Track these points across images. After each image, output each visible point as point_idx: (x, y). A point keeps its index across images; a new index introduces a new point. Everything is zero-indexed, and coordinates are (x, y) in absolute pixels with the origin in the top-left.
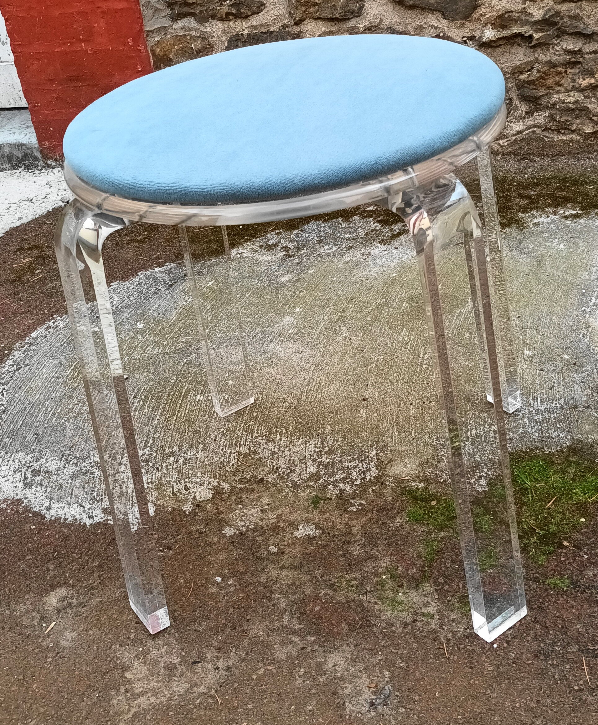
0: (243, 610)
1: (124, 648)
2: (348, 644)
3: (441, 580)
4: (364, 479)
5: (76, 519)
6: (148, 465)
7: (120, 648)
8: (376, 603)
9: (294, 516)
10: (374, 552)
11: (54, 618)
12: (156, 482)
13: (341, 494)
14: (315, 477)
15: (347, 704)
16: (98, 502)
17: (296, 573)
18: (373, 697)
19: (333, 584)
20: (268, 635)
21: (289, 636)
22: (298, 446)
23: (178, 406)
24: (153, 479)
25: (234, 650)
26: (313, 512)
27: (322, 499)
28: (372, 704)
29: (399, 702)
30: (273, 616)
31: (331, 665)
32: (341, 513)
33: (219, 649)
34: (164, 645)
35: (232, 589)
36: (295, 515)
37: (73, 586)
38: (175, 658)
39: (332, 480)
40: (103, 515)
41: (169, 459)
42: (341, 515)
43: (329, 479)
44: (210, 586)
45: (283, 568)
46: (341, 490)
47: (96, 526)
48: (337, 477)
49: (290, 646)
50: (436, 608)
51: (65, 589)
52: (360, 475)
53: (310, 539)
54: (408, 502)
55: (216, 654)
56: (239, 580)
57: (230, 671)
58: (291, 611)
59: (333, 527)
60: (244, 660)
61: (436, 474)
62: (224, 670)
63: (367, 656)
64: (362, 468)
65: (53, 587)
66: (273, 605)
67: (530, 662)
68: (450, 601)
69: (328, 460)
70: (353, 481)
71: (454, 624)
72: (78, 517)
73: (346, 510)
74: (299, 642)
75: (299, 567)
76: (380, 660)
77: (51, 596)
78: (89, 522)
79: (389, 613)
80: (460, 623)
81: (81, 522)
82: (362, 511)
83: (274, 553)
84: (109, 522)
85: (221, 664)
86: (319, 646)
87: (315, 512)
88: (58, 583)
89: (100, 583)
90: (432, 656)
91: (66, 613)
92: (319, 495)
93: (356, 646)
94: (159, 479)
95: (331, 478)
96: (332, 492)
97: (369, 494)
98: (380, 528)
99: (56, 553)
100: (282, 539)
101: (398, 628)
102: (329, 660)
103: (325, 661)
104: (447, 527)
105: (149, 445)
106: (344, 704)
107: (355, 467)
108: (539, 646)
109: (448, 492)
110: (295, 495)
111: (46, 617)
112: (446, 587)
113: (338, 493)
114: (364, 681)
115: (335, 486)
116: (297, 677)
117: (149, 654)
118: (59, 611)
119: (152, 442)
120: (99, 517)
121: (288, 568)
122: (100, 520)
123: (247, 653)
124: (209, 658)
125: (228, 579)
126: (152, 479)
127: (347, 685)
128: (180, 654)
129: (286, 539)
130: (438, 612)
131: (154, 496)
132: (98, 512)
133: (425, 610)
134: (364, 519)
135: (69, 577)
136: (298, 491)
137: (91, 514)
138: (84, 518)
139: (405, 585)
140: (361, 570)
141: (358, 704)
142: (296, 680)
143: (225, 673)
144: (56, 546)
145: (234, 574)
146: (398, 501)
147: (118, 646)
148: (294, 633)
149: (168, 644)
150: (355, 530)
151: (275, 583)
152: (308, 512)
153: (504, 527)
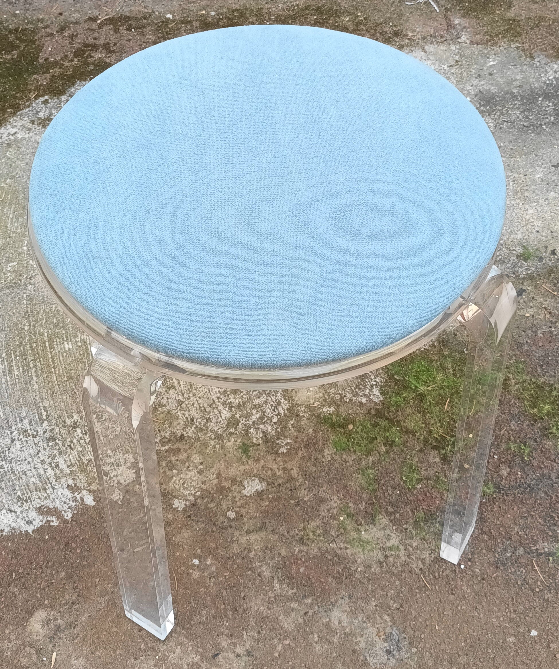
0: (234, 589)
1: (139, 661)
2: (342, 598)
3: (390, 509)
4: (279, 414)
5: (14, 529)
6: (56, 444)
7: (136, 662)
8: (346, 548)
9: (233, 472)
10: (322, 494)
11: (50, 646)
12: (76, 463)
13: (265, 436)
14: (233, 422)
15: (368, 658)
16: (26, 501)
17: (263, 534)
18: (386, 644)
19: (302, 539)
20: (269, 609)
21: (288, 604)
22: (201, 389)
23: (50, 360)
24: (73, 461)
25: (245, 632)
26: (248, 463)
27: (251, 446)
28: (388, 652)
29: (409, 643)
30: (264, 587)
31: (337, 623)
32: (273, 458)
33: (231, 635)
34: (176, 646)
35: (213, 569)
36: (232, 470)
37: (52, 607)
38: (194, 656)
39: (251, 423)
40: (41, 517)
41: (76, 431)
42: (275, 460)
43: (248, 422)
44: (191, 571)
45: (248, 532)
46: (264, 432)
47: (39, 530)
48: (254, 418)
49: (293, 614)
50: (398, 539)
51: (43, 610)
52: (274, 410)
53: (260, 494)
54: (328, 431)
55: (230, 641)
56: (215, 558)
57: (252, 656)
58: (278, 577)
59: (274, 474)
60: (259, 640)
61: (340, 394)
62: (246, 655)
63: (363, 605)
64: (272, 403)
65: (30, 613)
66: (259, 576)
67: (495, 575)
68: (406, 529)
69: (237, 401)
70: (270, 419)
71: (419, 551)
72: (13, 525)
73: (277, 453)
74: (299, 608)
75: (263, 527)
76: (376, 606)
77: (32, 623)
78: (30, 529)
79: (361, 555)
80: (423, 549)
81: (21, 532)
82: (292, 451)
83: (234, 519)
84: (52, 524)
85: (239, 650)
86: (318, 607)
87: (250, 463)
88: (33, 608)
89: (78, 596)
90: (417, 591)
91: (59, 638)
92: (246, 442)
93: (350, 597)
94: (78, 459)
95: (248, 420)
96: (256, 437)
97: (290, 430)
98: (314, 465)
99: (14, 574)
100: (234, 501)
101: (376, 568)
102: (333, 618)
103: (330, 620)
104: (373, 451)
105: (44, 417)
106: (366, 659)
107: (266, 402)
108: (495, 557)
109: (358, 411)
110: (223, 447)
111: (41, 649)
112: (398, 515)
113: (261, 435)
114: (371, 631)
115: (256, 428)
116: (314, 644)
117: (167, 660)
118: (51, 639)
119: (45, 413)
120: (38, 521)
121: (253, 531)
122: (41, 524)
123: (259, 633)
124: (226, 646)
125: (205, 560)
126: (70, 461)
127: (359, 639)
128: (198, 651)
129: (237, 499)
130: (401, 542)
131: (82, 481)
132: (33, 515)
133: (389, 544)
134: (297, 459)
135: (41, 597)
136: (223, 441)
137: (27, 519)
138: (23, 525)
139: (363, 522)
140: (319, 515)
141: (377, 655)
142: (315, 648)
143: (247, 658)
144: (9, 566)
145: (209, 552)
146: (319, 432)
147: (133, 660)
148: (291, 600)
149: (181, 644)
150: (294, 472)
151: (250, 551)
152: (243, 463)
153: (411, 436)
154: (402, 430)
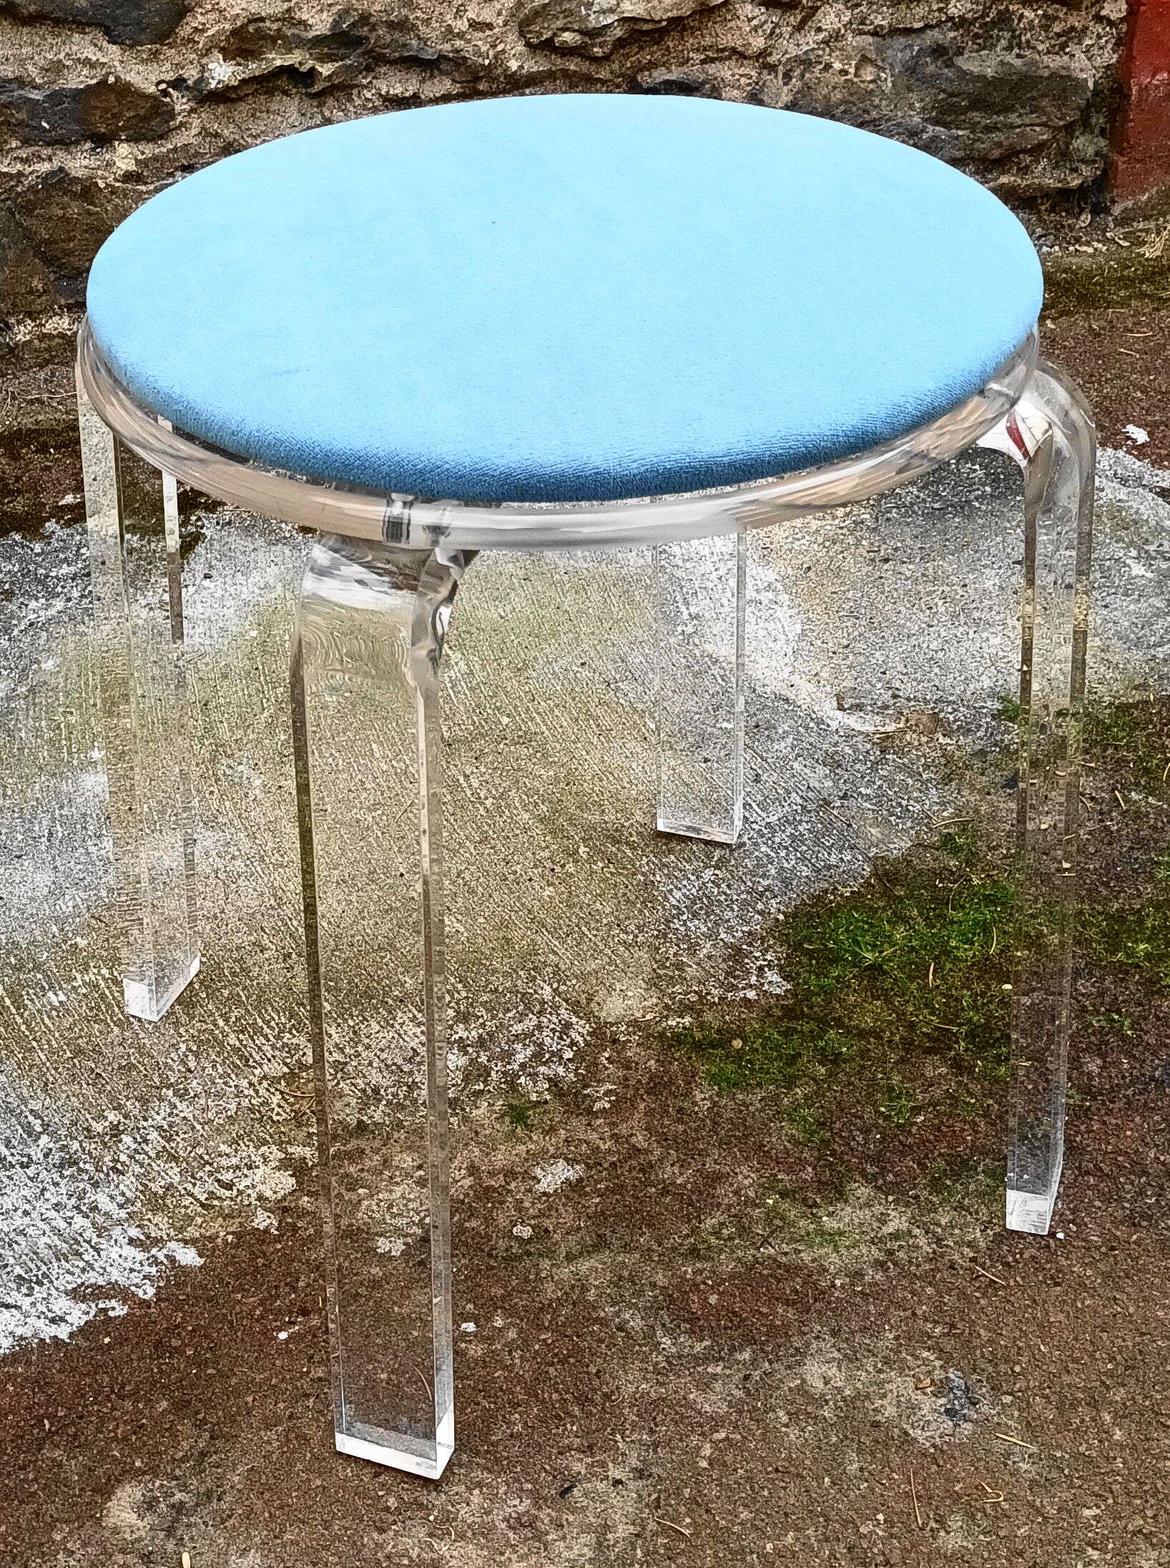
0: (572, 1360)
1: (391, 1533)
2: (818, 1337)
3: (871, 1169)
4: (573, 1043)
5: (22, 1338)
6: (80, 1170)
7: (384, 1536)
8: (797, 1252)
9: (501, 1158)
10: (710, 1166)
11: (170, 1546)
12: (137, 1197)
13: (556, 1086)
14: (477, 1072)
15: (911, 1432)
16: (40, 1283)
17: (606, 1256)
18: (942, 1401)
19: (694, 1249)
20: (662, 1384)
21: (700, 1369)
23: (23, 1028)
24: (128, 1194)
25: (618, 1437)
26: (530, 1138)
27: (528, 1109)
28: (950, 1413)
29: (993, 1389)
30: (637, 1348)
31: (821, 1385)
32: (585, 1122)
33: (590, 1447)
34: (470, 1489)
35: (512, 1334)
36: (500, 1157)
37: (154, 1471)
38: (517, 1502)
39: (516, 1067)
40: (84, 1306)
41: (120, 1141)
42: (589, 1124)
43: (509, 1067)
44: (463, 1345)
45: (570, 1258)
46: (550, 1080)
47: (85, 1331)
48: (520, 1058)
49: (718, 1386)
50: (904, 1218)
51: (134, 1482)
52: (561, 1038)
53: (575, 1188)
54: (690, 1058)
55: (589, 1460)
56: (510, 1312)
57: (650, 1475)
58: (664, 1325)
59: (597, 1149)
60: (655, 1445)
61: (695, 992)
62: (634, 1479)
63: (867, 1341)
64: (552, 1026)
65: (105, 1491)
66: (620, 1329)
67: (1135, 1237)
68: (916, 1197)
69: (474, 1033)
70: (558, 1054)
71: (957, 1231)
72: (19, 1331)
73: (589, 1112)
74: (728, 1372)
75: (600, 1244)
76: (897, 1338)
77: (114, 1511)
78: (63, 1332)
79: (834, 1257)
80: (966, 1225)
81: (42, 1340)
82: (622, 1106)
83: (531, 1238)
84: (111, 1314)
85: (615, 1473)
86: (770, 1362)
87: (535, 1138)
88: (109, 1480)
89: (212, 1438)
90: (977, 1294)
91: (189, 1526)
92: (515, 1102)
93: (834, 1333)
94: (140, 1188)
95: (509, 1063)
96: (535, 1090)
97: (607, 1069)
98: (680, 1121)
99: (46, 1422)
100: (520, 1209)
101: (871, 1275)
102: (808, 1377)
103: (804, 1381)
104: (798, 1077)
105: (39, 1129)
106: (906, 1434)
107: (539, 1027)
108: (1124, 1208)
109: (743, 1016)
110: (465, 1119)
111: (151, 1553)
112: (890, 1177)
113: (547, 1086)
114: (899, 1385)
115: (530, 1075)
116: (784, 1429)
117: (455, 1519)
118: (170, 1532)
119: (39, 1121)
120: (78, 1315)
121: (581, 1254)
122: (85, 1318)
123: (652, 1432)
124: (583, 1471)
125: (489, 1319)
126: (123, 1194)
127: (878, 1403)
128: (522, 1490)
129: (527, 1204)
130: (913, 1221)
131: (161, 1226)
132: (61, 1305)
133: (890, 1228)
134: (637, 1116)
135: (123, 1455)
136: (463, 1109)
137: (50, 1315)
138: (44, 1328)
139: (818, 1200)
140: (719, 1205)
141: (928, 1422)
142: (787, 1434)
143: (640, 1483)
144: (29, 1409)
145: (494, 1305)
146: (670, 1063)
147: (375, 1535)
148: (706, 1359)
149: (479, 1485)
150: (640, 1140)
151: (584, 1289)
152: (520, 1140)
153: (872, 1040)
154: (849, 1032)
